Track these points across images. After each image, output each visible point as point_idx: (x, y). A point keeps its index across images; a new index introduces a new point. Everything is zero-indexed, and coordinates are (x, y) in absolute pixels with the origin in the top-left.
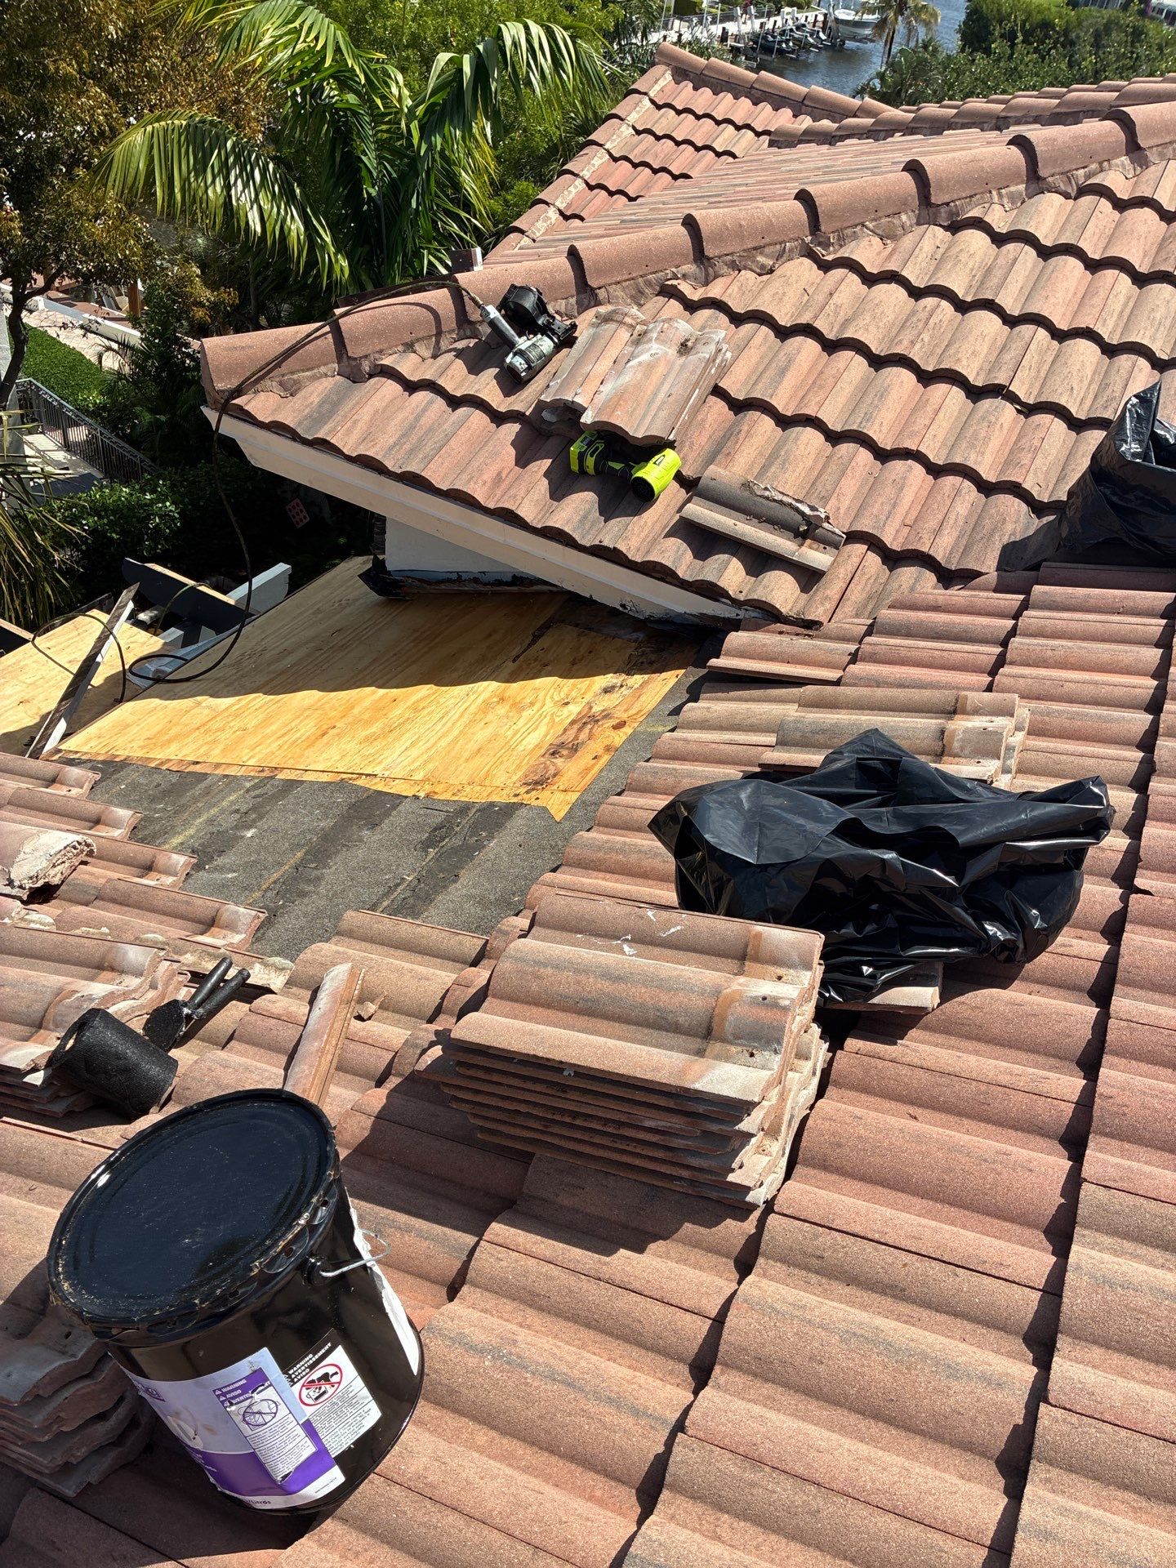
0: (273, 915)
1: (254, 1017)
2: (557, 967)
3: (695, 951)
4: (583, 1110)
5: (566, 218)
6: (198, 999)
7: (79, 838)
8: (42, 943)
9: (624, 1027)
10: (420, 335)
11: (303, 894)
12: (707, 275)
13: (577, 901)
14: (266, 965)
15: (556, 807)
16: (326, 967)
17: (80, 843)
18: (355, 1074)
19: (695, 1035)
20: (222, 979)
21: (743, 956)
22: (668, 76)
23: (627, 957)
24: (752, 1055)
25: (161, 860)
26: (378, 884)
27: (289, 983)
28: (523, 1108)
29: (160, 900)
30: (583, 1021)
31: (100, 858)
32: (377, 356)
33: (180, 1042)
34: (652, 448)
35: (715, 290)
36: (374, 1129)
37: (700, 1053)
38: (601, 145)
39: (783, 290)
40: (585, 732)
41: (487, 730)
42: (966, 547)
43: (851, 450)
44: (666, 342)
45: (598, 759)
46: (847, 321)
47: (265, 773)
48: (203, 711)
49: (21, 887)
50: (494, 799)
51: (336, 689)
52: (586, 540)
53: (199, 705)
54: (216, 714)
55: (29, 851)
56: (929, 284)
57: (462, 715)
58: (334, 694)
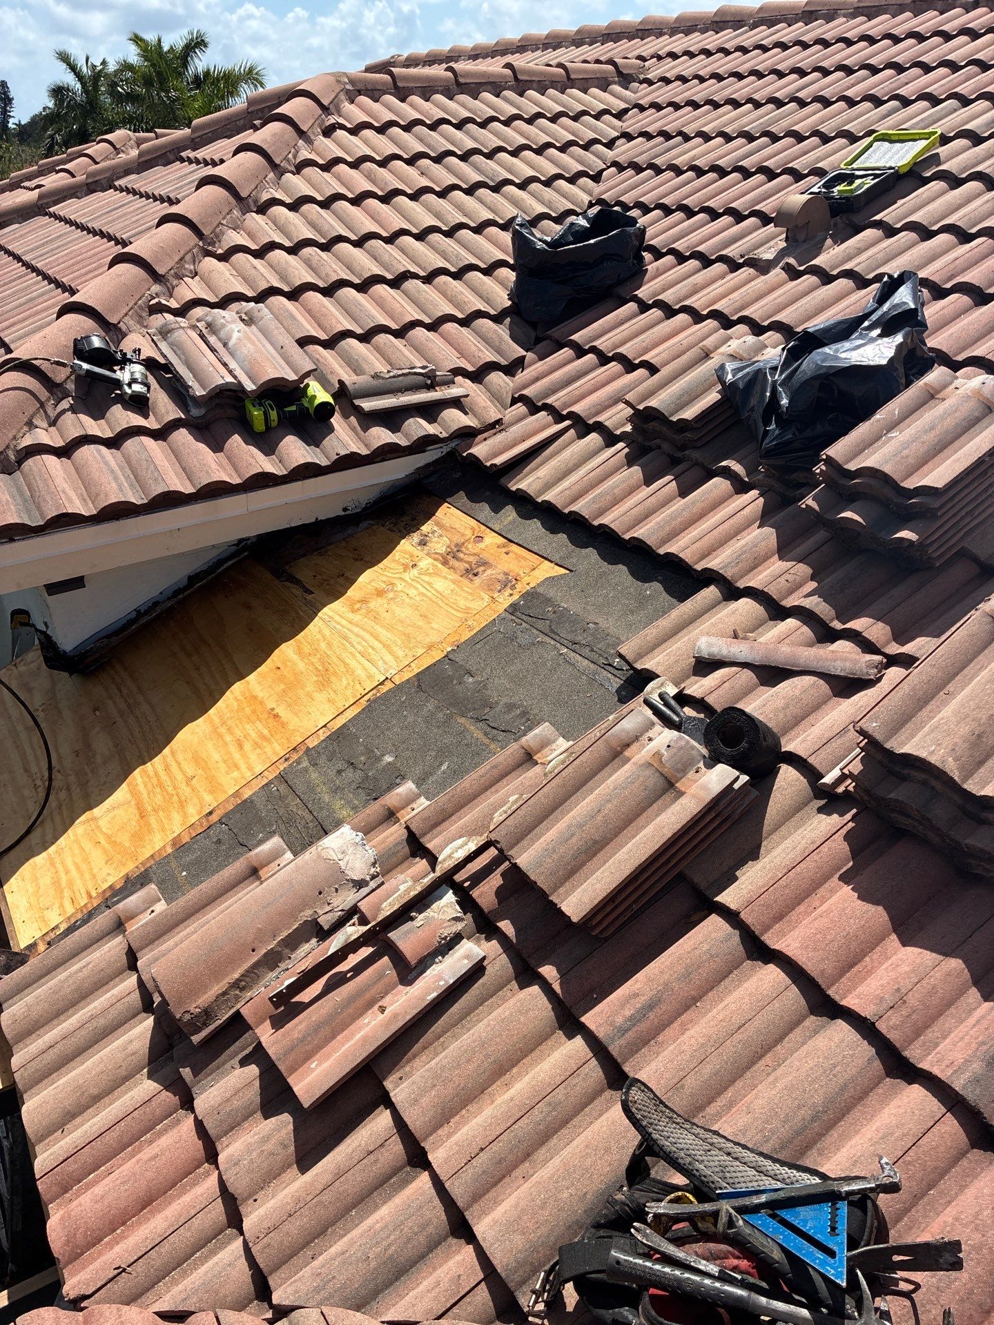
3: (914, 411)
8: (546, 798)
10: (31, 413)
12: (168, 288)
21: (932, 396)
25: (395, 802)
30: (949, 449)
32: (14, 442)
35: (186, 295)
39: (225, 278)
40: (466, 558)
41: (398, 611)
42: (499, 351)
43: (382, 338)
44: (233, 322)
45: (513, 552)
46: (283, 278)
47: (295, 757)
48: (111, 815)
49: (373, 877)
50: (506, 605)
51: (204, 710)
52: (324, 462)
53: (94, 819)
54: (133, 803)
55: (340, 856)
56: (296, 241)
57: (357, 625)
58: (212, 711)
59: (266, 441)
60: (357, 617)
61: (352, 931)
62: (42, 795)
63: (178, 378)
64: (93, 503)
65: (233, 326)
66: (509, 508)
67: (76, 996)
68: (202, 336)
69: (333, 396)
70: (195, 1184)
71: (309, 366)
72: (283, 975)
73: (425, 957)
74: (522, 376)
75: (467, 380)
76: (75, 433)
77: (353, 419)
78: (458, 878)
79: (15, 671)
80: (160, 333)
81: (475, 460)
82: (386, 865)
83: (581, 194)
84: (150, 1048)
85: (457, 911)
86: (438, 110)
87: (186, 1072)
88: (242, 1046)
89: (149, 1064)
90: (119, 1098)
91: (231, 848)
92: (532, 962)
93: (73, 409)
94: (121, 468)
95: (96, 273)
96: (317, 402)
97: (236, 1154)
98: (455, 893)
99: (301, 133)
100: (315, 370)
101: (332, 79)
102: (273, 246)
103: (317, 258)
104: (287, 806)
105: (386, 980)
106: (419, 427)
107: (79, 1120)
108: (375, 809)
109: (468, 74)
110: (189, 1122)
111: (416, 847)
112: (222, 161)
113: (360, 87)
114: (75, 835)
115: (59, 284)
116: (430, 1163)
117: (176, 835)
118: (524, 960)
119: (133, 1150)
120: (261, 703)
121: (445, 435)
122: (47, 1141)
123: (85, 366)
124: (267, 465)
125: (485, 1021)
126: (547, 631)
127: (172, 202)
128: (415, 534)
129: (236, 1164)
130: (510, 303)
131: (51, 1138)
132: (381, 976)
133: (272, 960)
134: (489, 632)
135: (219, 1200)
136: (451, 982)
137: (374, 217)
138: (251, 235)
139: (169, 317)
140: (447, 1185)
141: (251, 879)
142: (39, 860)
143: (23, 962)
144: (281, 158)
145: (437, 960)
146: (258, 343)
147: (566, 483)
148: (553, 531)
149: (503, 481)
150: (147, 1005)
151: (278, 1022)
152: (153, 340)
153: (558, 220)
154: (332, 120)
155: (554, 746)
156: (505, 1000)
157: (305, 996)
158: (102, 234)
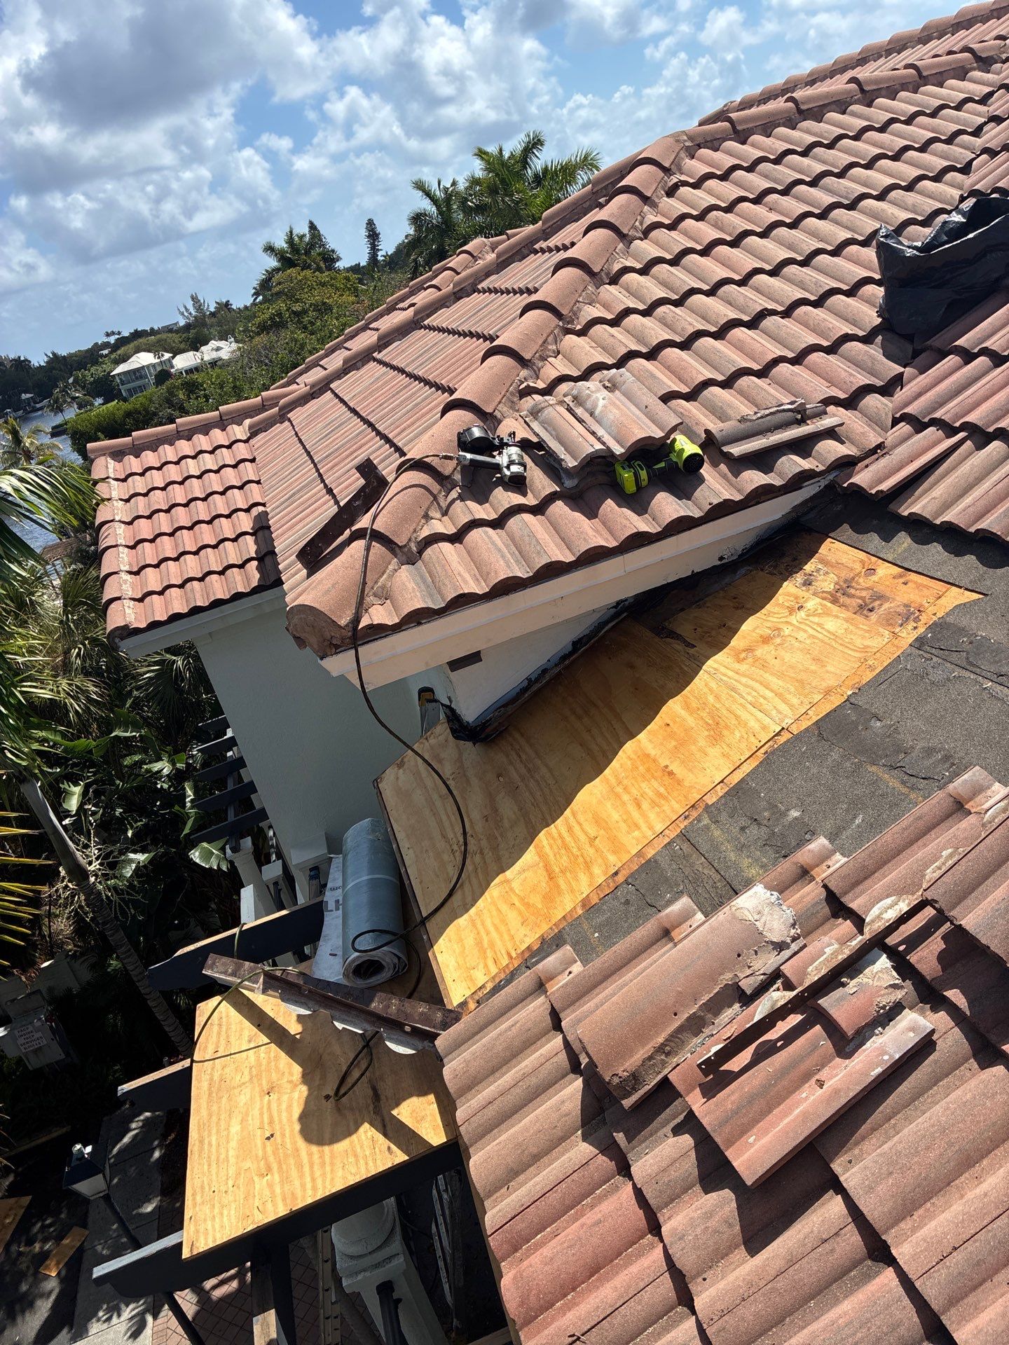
10: (425, 506)
12: (535, 371)
15: (958, 601)
22: (111, 461)
25: (806, 859)
32: (415, 535)
35: (552, 374)
38: (112, 521)
39: (585, 350)
40: (858, 593)
41: (787, 657)
42: (872, 373)
43: (745, 381)
44: (598, 390)
45: (912, 581)
46: (640, 340)
47: (694, 814)
48: (523, 877)
49: (794, 939)
50: (910, 640)
51: (600, 771)
52: (697, 514)
53: (507, 881)
54: (541, 864)
55: (757, 917)
56: (649, 302)
57: (744, 675)
58: (607, 772)
59: (638, 503)
60: (743, 667)
61: (777, 997)
62: (459, 858)
63: (551, 454)
64: (485, 581)
65: (598, 395)
66: (903, 533)
67: (508, 1054)
68: (570, 410)
69: (701, 446)
70: (640, 1255)
71: (674, 421)
72: (708, 1042)
73: (863, 1027)
74: (900, 395)
75: (840, 409)
76: (465, 519)
77: (723, 467)
78: (891, 940)
79: (427, 744)
80: (532, 414)
81: (858, 491)
82: (807, 927)
83: (949, 191)
84: (582, 1110)
85: (893, 977)
86: (781, 143)
87: (620, 1137)
88: (672, 1115)
89: (582, 1127)
90: (558, 1158)
91: (639, 909)
92: (993, 1038)
93: (461, 498)
94: (507, 546)
95: (469, 370)
96: (685, 455)
97: (680, 1228)
98: (888, 957)
99: (645, 199)
100: (681, 423)
101: (672, 140)
102: (628, 312)
103: (671, 314)
104: (692, 865)
105: (820, 1051)
106: (793, 464)
107: (521, 1178)
108: (786, 867)
109: (810, 99)
110: (628, 1188)
111: (837, 907)
112: (573, 244)
113: (700, 140)
114: (492, 897)
115: (439, 387)
116: (894, 1259)
117: (584, 895)
118: (982, 1036)
119: (576, 1213)
120: (654, 761)
121: (821, 468)
122: (495, 1196)
123: (469, 456)
124: (641, 524)
125: (943, 1103)
126: (964, 664)
127: (529, 292)
128: (798, 575)
129: (680, 1239)
130: (880, 320)
131: (498, 1194)
132: (815, 1047)
133: (695, 1025)
134: (894, 671)
135: (667, 1275)
136: (897, 1057)
137: (725, 263)
138: (606, 306)
139: (537, 397)
140: (917, 1284)
141: (664, 940)
142: (462, 921)
143: (457, 1019)
144: (629, 227)
145: (876, 1031)
146: (622, 407)
147: (968, 500)
148: (958, 553)
149: (892, 507)
150: (575, 1067)
151: (709, 1091)
152: (525, 422)
153: (925, 223)
154: (674, 179)
155: (989, 793)
156: (963, 1081)
157: (734, 1064)
158: (471, 335)
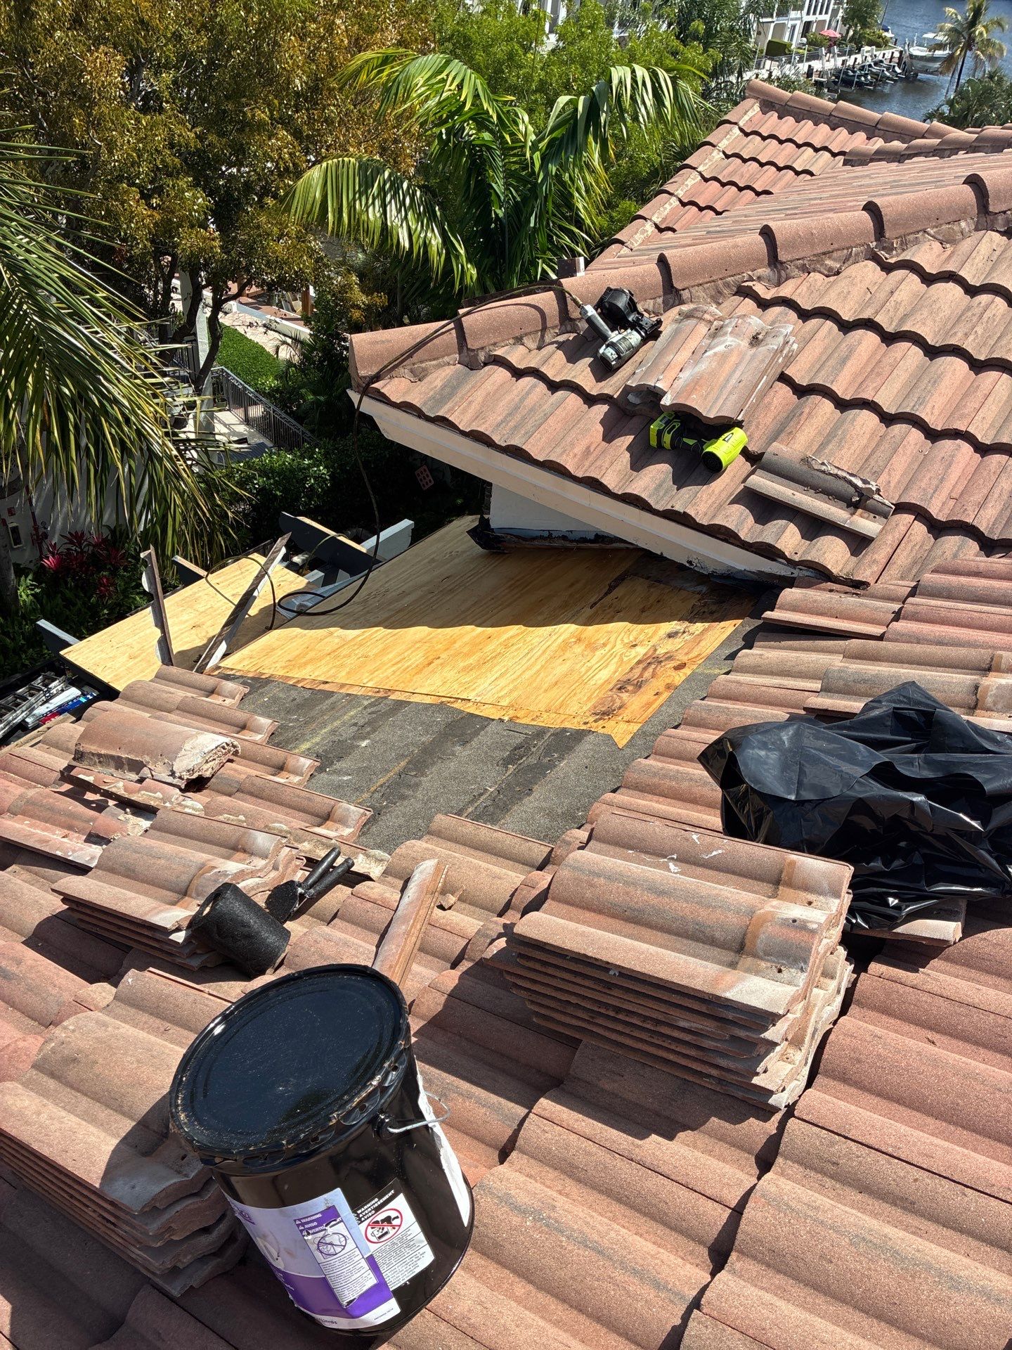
0: (378, 813)
1: (354, 900)
2: (609, 878)
3: (734, 873)
4: (624, 1007)
5: (661, 230)
6: (311, 881)
7: (228, 740)
8: (192, 825)
9: (666, 936)
10: (528, 331)
11: (403, 797)
12: (780, 276)
13: (630, 821)
14: (368, 856)
15: (619, 735)
16: (417, 861)
17: (228, 745)
18: (435, 955)
19: (729, 949)
20: (331, 865)
21: (777, 881)
22: (757, 108)
23: (672, 874)
24: (780, 971)
25: (291, 762)
26: (465, 793)
27: (386, 873)
28: (574, 1000)
29: (288, 795)
30: (630, 928)
31: (243, 757)
32: (491, 348)
33: (295, 916)
34: (722, 426)
35: (786, 290)
36: (446, 1006)
37: (733, 965)
38: (694, 168)
40: (648, 671)
41: (565, 665)
43: (906, 430)
45: (659, 696)
47: (380, 694)
54: (345, 642)
55: (188, 749)
59: (641, 457)
75: (918, 526)
93: (561, 345)
102: (957, 277)
106: (784, 534)
117: (308, 677)
136: (70, 857)
149: (759, 635)
